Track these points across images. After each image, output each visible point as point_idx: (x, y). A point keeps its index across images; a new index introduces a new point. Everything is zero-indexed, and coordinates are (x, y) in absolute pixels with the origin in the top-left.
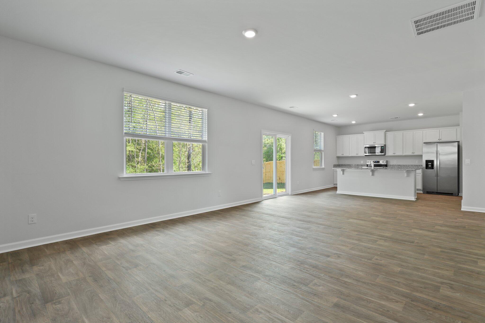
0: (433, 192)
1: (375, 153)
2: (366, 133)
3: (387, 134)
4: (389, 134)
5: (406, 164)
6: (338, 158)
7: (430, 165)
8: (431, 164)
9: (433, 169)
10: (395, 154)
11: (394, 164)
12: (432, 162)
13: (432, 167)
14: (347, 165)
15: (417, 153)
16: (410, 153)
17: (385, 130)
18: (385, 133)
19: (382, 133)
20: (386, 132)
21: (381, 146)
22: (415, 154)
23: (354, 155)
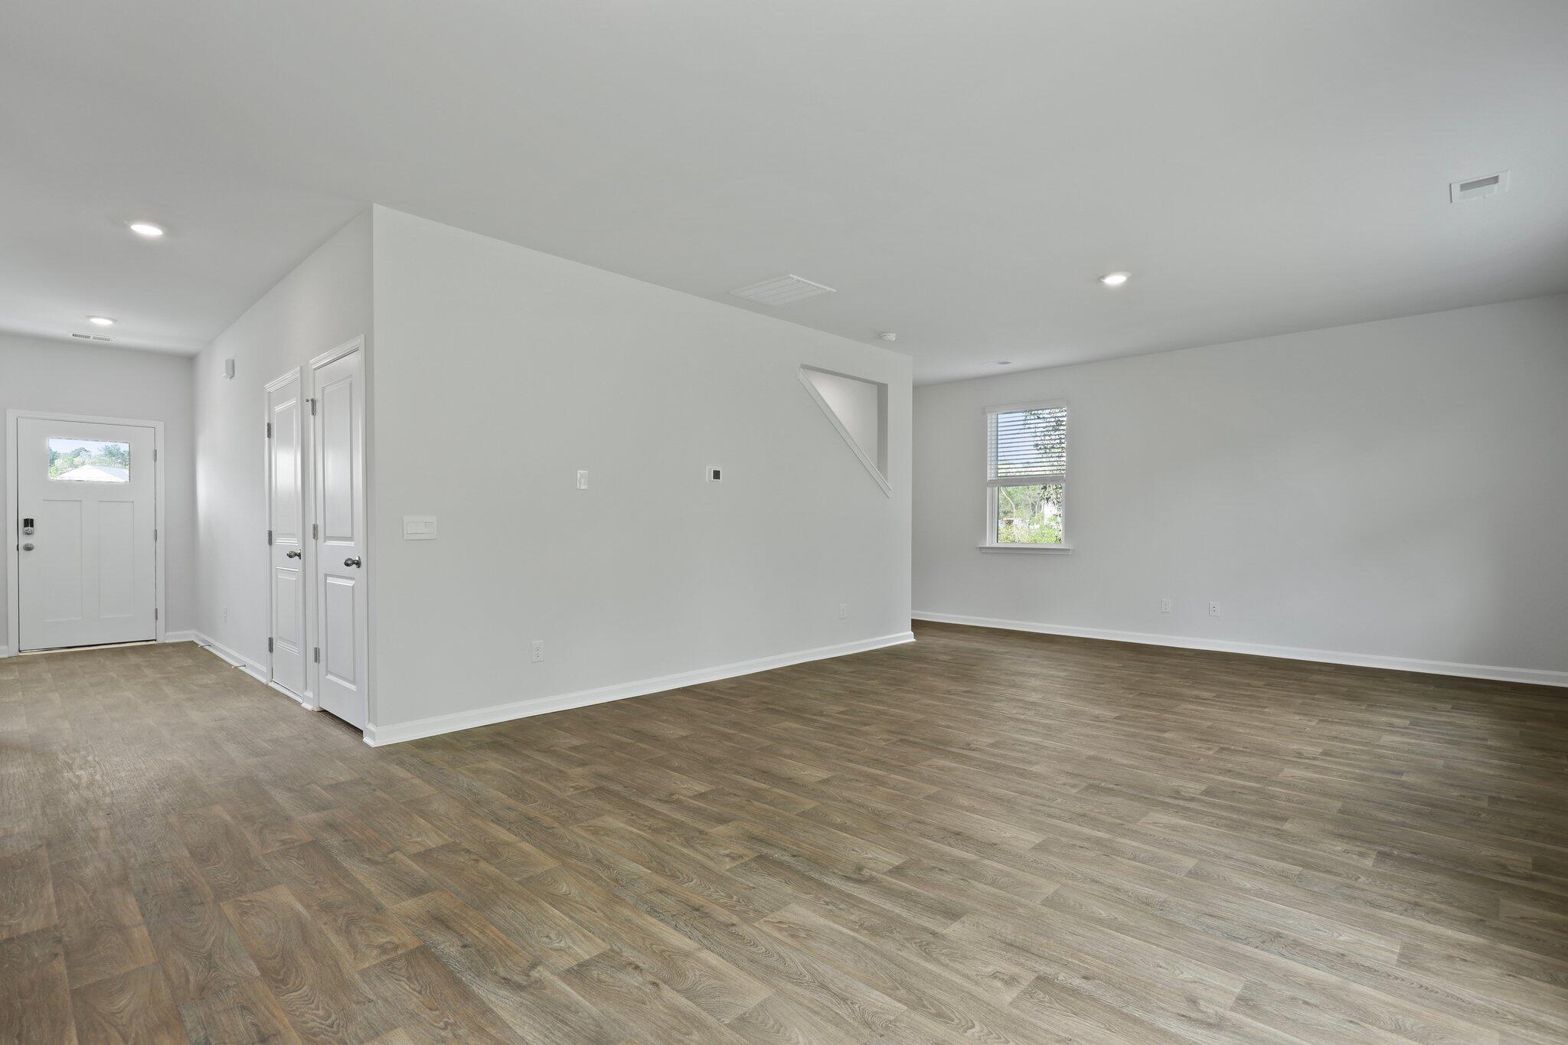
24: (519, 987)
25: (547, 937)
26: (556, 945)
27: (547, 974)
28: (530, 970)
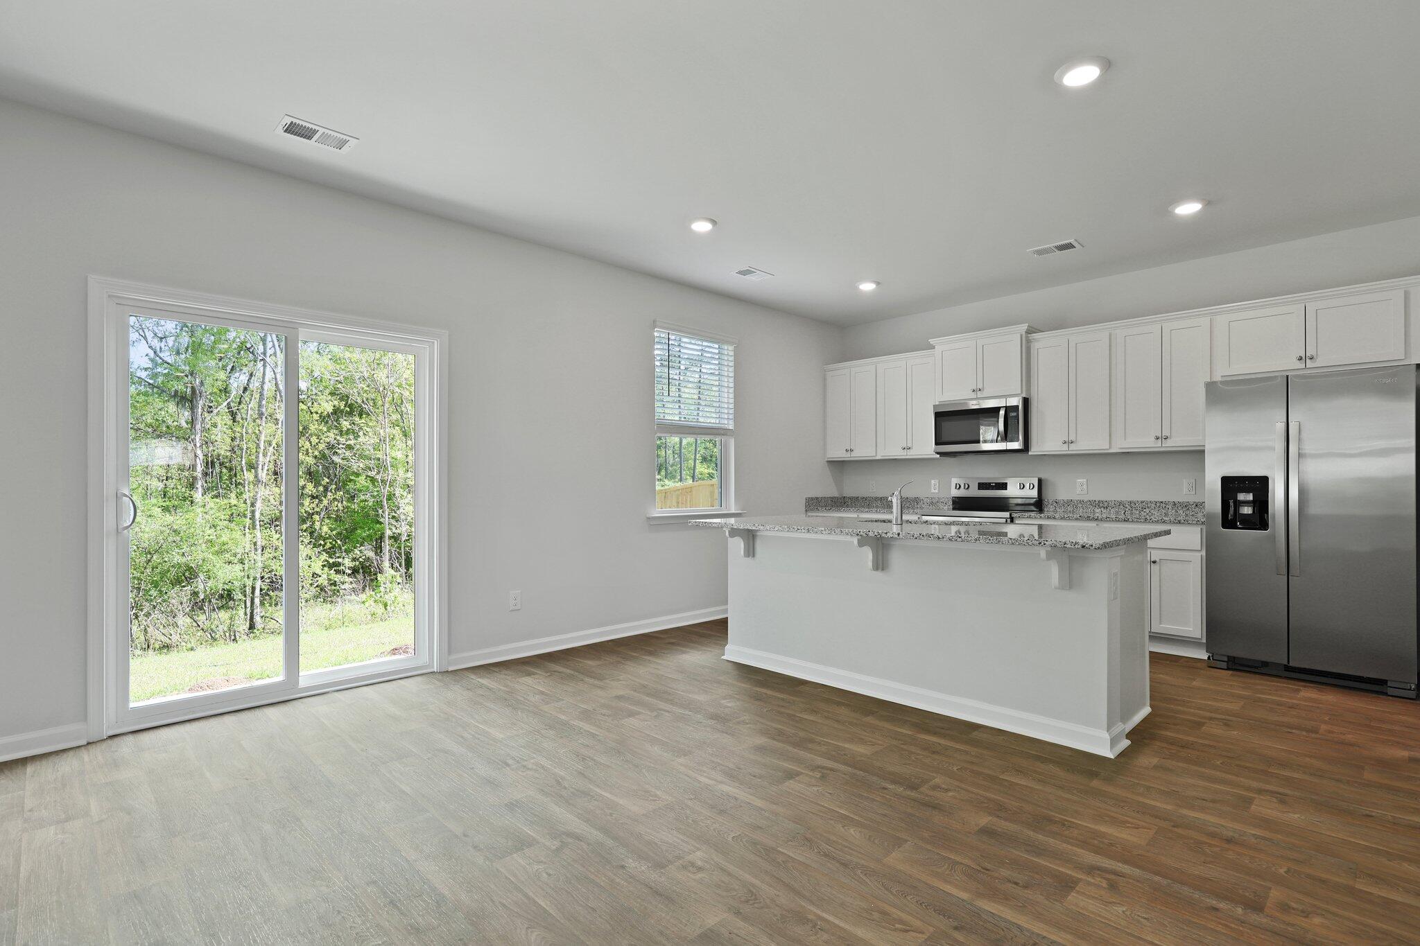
0: (1265, 664)
1: (978, 442)
2: (942, 345)
3: (1035, 346)
4: (1044, 343)
5: (1129, 500)
6: (839, 466)
7: (1246, 503)
8: (1250, 497)
9: (1263, 525)
10: (1072, 447)
11: (1075, 498)
12: (1259, 485)
13: (1260, 519)
14: (876, 499)
15: (1179, 441)
16: (1145, 441)
17: (1024, 327)
18: (1029, 341)
19: (1012, 339)
20: (1029, 332)
21: (1006, 407)
22: (1170, 445)
23: (896, 452)
24: (569, 834)
25: (550, 875)
26: (541, 867)
27: (548, 844)
28: (562, 846)
